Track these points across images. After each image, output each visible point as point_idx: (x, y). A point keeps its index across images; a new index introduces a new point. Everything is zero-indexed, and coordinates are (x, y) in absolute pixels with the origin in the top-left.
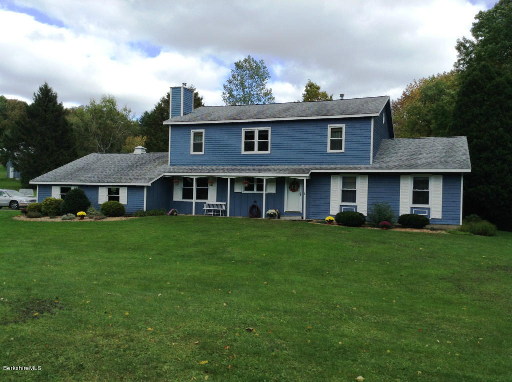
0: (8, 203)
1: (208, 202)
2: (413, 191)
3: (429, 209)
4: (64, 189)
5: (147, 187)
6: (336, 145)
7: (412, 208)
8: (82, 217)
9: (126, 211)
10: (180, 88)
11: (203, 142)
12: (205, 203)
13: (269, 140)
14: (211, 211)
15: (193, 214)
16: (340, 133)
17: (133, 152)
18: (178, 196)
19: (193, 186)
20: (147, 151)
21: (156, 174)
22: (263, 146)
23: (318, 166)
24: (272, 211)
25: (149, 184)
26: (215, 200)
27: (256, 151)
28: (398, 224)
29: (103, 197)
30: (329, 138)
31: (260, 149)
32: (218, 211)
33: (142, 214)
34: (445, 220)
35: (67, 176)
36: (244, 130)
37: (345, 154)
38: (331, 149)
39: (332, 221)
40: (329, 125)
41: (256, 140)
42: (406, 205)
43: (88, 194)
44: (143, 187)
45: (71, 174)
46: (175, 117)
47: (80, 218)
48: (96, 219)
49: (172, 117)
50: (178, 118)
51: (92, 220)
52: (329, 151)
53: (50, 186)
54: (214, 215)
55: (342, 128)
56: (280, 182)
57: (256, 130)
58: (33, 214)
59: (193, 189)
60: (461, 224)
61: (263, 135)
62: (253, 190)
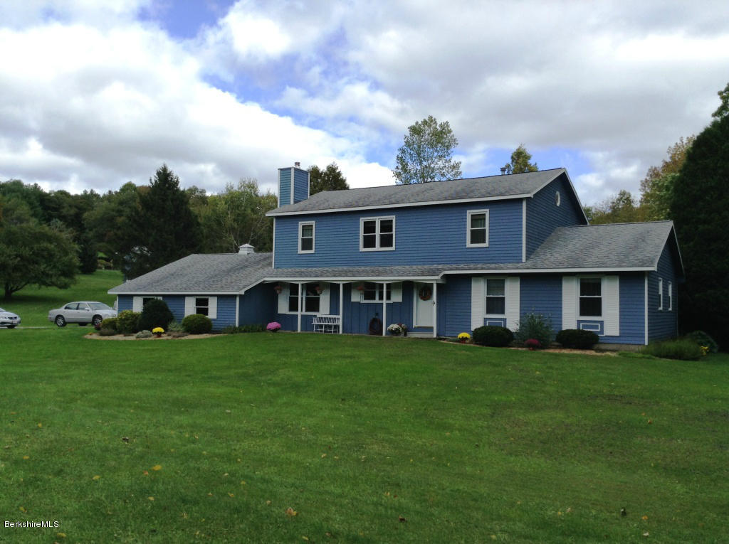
0: (90, 318)
1: (319, 315)
2: (581, 298)
3: (602, 323)
4: (147, 300)
5: (240, 296)
6: (478, 236)
7: (579, 322)
8: (159, 334)
9: (213, 327)
10: (290, 169)
11: (314, 237)
12: (315, 316)
13: (394, 233)
14: (321, 326)
15: (299, 330)
16: (483, 221)
17: (237, 252)
18: (283, 307)
19: (298, 294)
20: (255, 251)
21: (253, 280)
22: (386, 241)
23: (454, 266)
24: (394, 326)
25: (242, 292)
26: (328, 313)
27: (378, 248)
28: (556, 344)
29: (190, 309)
30: (469, 228)
31: (382, 245)
32: (330, 327)
33: (233, 331)
34: (624, 339)
35: (151, 284)
36: (362, 220)
37: (490, 249)
38: (472, 242)
39: (467, 338)
40: (468, 211)
41: (378, 233)
42: (570, 318)
43: (172, 306)
44: (235, 296)
45: (158, 281)
46: (283, 207)
47: (156, 336)
48: (174, 337)
49: (280, 206)
50: (287, 207)
51: (170, 338)
52: (469, 245)
53: (131, 296)
54: (325, 331)
55: (485, 215)
56: (407, 288)
57: (378, 220)
58: (107, 331)
59: (298, 298)
60: (646, 343)
61: (386, 226)
62: (374, 299)
